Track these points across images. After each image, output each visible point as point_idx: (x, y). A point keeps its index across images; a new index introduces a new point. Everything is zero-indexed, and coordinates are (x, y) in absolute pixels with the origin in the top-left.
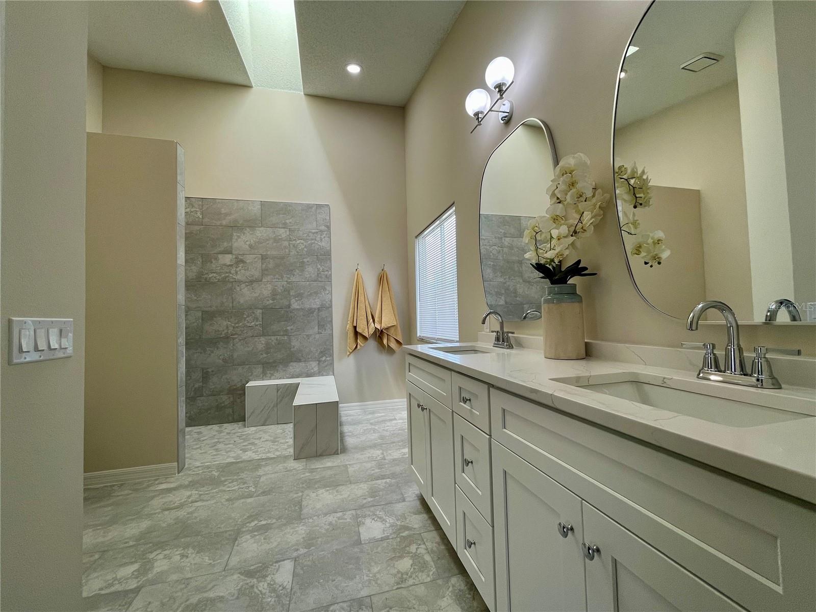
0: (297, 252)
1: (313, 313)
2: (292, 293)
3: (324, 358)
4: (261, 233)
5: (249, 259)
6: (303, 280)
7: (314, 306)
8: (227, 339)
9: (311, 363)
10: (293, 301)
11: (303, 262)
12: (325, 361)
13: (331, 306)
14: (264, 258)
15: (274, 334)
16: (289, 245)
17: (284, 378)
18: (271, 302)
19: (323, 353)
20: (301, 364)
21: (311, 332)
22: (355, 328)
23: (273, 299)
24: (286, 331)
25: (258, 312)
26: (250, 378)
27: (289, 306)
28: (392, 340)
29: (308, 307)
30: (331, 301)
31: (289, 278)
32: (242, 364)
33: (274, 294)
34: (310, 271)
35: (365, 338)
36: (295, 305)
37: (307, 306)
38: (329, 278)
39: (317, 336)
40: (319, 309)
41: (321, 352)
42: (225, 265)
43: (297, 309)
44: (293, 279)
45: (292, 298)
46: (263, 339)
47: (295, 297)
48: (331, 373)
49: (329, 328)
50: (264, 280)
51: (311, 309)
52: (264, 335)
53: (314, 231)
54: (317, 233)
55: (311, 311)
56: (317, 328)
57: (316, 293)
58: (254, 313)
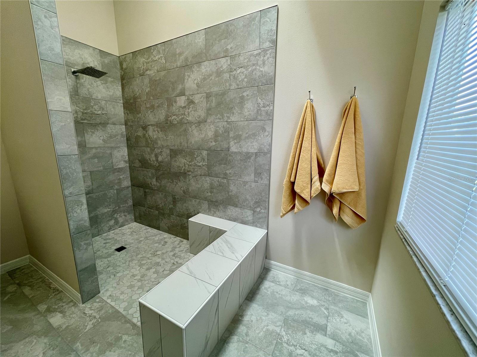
0: (238, 85)
1: (249, 158)
2: (231, 134)
3: (258, 209)
4: (207, 67)
5: (197, 98)
6: (242, 119)
7: (252, 151)
8: (185, 174)
9: (246, 210)
10: (232, 143)
11: (242, 98)
12: (260, 213)
13: (270, 152)
14: (208, 96)
15: (217, 176)
16: (230, 78)
17: (223, 218)
18: (214, 143)
19: (258, 203)
20: (237, 209)
21: (247, 179)
22: (293, 184)
23: (215, 141)
24: (226, 174)
25: (205, 153)
26: (200, 210)
27: (228, 149)
28: (347, 211)
29: (246, 151)
30: (271, 145)
31: (228, 117)
32: (195, 197)
33: (216, 135)
34: (249, 107)
35: (304, 201)
36: (234, 149)
37: (244, 150)
38: (270, 116)
39: (253, 185)
40: (256, 153)
41: (256, 203)
42: (181, 107)
43: (235, 152)
44: (233, 119)
45: (231, 140)
46: (208, 179)
47: (234, 138)
48: (265, 227)
49: (266, 178)
50: (209, 121)
51: (248, 153)
52: (209, 175)
53: (256, 52)
54: (259, 54)
55: (248, 156)
56: (253, 175)
57: (254, 135)
58: (201, 154)
